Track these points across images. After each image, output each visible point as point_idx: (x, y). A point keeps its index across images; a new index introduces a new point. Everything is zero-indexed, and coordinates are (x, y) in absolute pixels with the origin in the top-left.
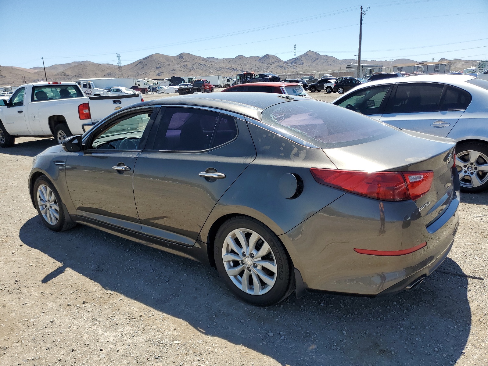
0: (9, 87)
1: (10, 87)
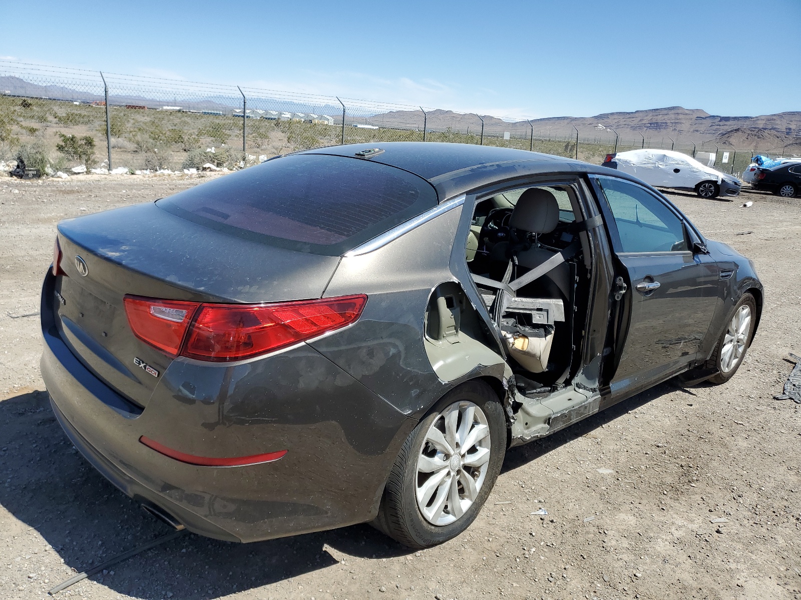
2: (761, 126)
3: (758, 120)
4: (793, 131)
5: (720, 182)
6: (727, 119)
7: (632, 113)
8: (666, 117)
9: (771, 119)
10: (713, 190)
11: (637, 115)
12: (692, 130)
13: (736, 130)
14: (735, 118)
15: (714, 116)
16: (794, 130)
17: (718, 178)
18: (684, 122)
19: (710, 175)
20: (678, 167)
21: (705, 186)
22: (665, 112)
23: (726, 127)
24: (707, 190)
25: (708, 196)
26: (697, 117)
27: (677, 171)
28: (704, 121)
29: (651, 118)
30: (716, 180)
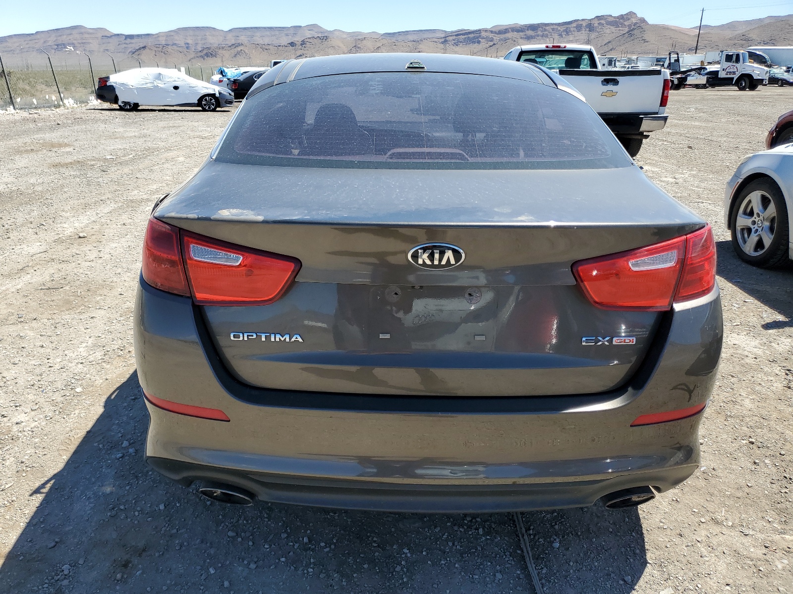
0: (634, 57)
1: (636, 57)
2: (164, 43)
3: (158, 37)
4: (191, 46)
5: (218, 95)
6: (131, 37)
7: (32, 34)
8: (71, 37)
9: (169, 34)
10: (214, 103)
11: (38, 36)
12: (102, 50)
13: (143, 48)
14: (138, 36)
15: (118, 35)
16: (192, 44)
17: (215, 91)
18: (91, 41)
19: (207, 88)
20: (176, 84)
21: (206, 100)
22: (68, 32)
23: (133, 45)
24: (209, 103)
25: (211, 109)
26: (103, 36)
27: (176, 88)
28: (110, 40)
29: (56, 38)
30: (214, 92)
